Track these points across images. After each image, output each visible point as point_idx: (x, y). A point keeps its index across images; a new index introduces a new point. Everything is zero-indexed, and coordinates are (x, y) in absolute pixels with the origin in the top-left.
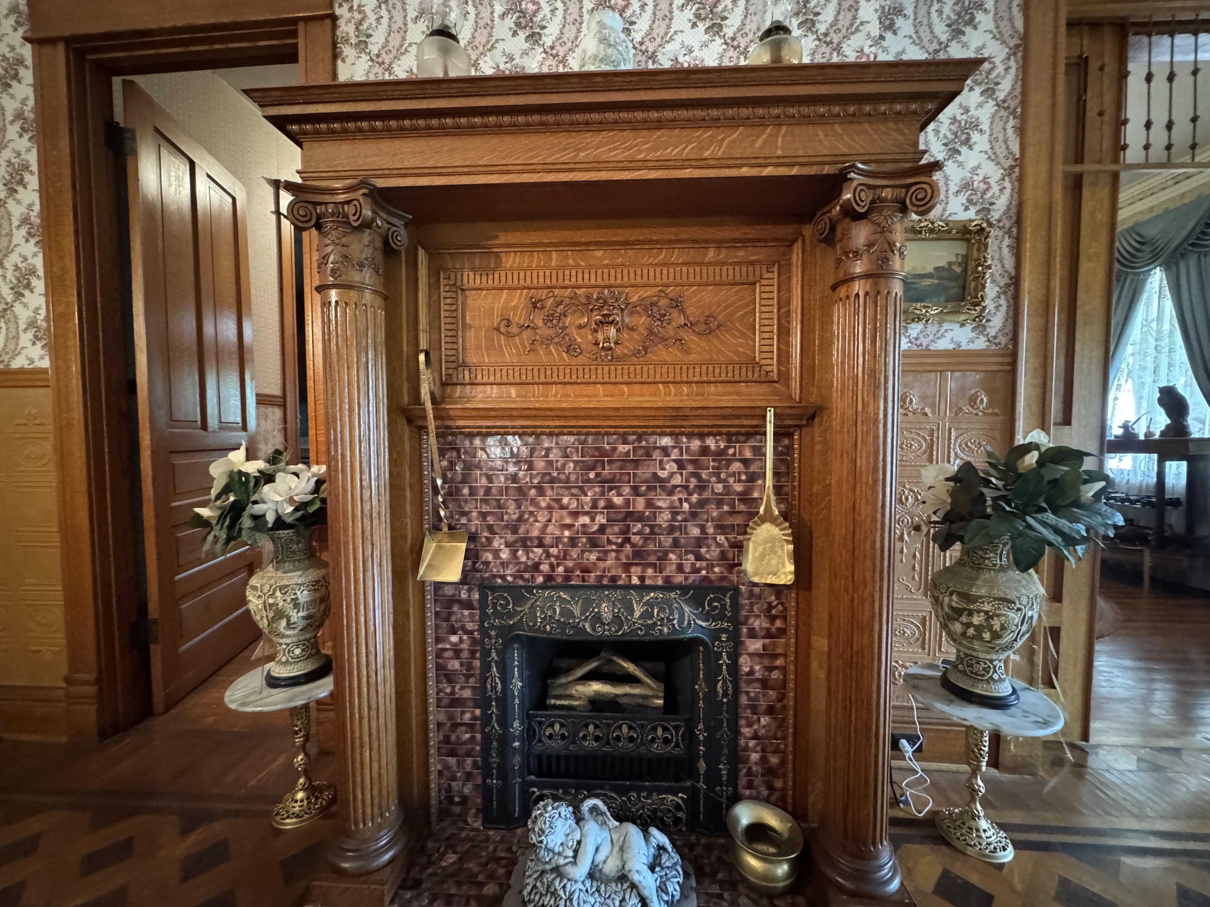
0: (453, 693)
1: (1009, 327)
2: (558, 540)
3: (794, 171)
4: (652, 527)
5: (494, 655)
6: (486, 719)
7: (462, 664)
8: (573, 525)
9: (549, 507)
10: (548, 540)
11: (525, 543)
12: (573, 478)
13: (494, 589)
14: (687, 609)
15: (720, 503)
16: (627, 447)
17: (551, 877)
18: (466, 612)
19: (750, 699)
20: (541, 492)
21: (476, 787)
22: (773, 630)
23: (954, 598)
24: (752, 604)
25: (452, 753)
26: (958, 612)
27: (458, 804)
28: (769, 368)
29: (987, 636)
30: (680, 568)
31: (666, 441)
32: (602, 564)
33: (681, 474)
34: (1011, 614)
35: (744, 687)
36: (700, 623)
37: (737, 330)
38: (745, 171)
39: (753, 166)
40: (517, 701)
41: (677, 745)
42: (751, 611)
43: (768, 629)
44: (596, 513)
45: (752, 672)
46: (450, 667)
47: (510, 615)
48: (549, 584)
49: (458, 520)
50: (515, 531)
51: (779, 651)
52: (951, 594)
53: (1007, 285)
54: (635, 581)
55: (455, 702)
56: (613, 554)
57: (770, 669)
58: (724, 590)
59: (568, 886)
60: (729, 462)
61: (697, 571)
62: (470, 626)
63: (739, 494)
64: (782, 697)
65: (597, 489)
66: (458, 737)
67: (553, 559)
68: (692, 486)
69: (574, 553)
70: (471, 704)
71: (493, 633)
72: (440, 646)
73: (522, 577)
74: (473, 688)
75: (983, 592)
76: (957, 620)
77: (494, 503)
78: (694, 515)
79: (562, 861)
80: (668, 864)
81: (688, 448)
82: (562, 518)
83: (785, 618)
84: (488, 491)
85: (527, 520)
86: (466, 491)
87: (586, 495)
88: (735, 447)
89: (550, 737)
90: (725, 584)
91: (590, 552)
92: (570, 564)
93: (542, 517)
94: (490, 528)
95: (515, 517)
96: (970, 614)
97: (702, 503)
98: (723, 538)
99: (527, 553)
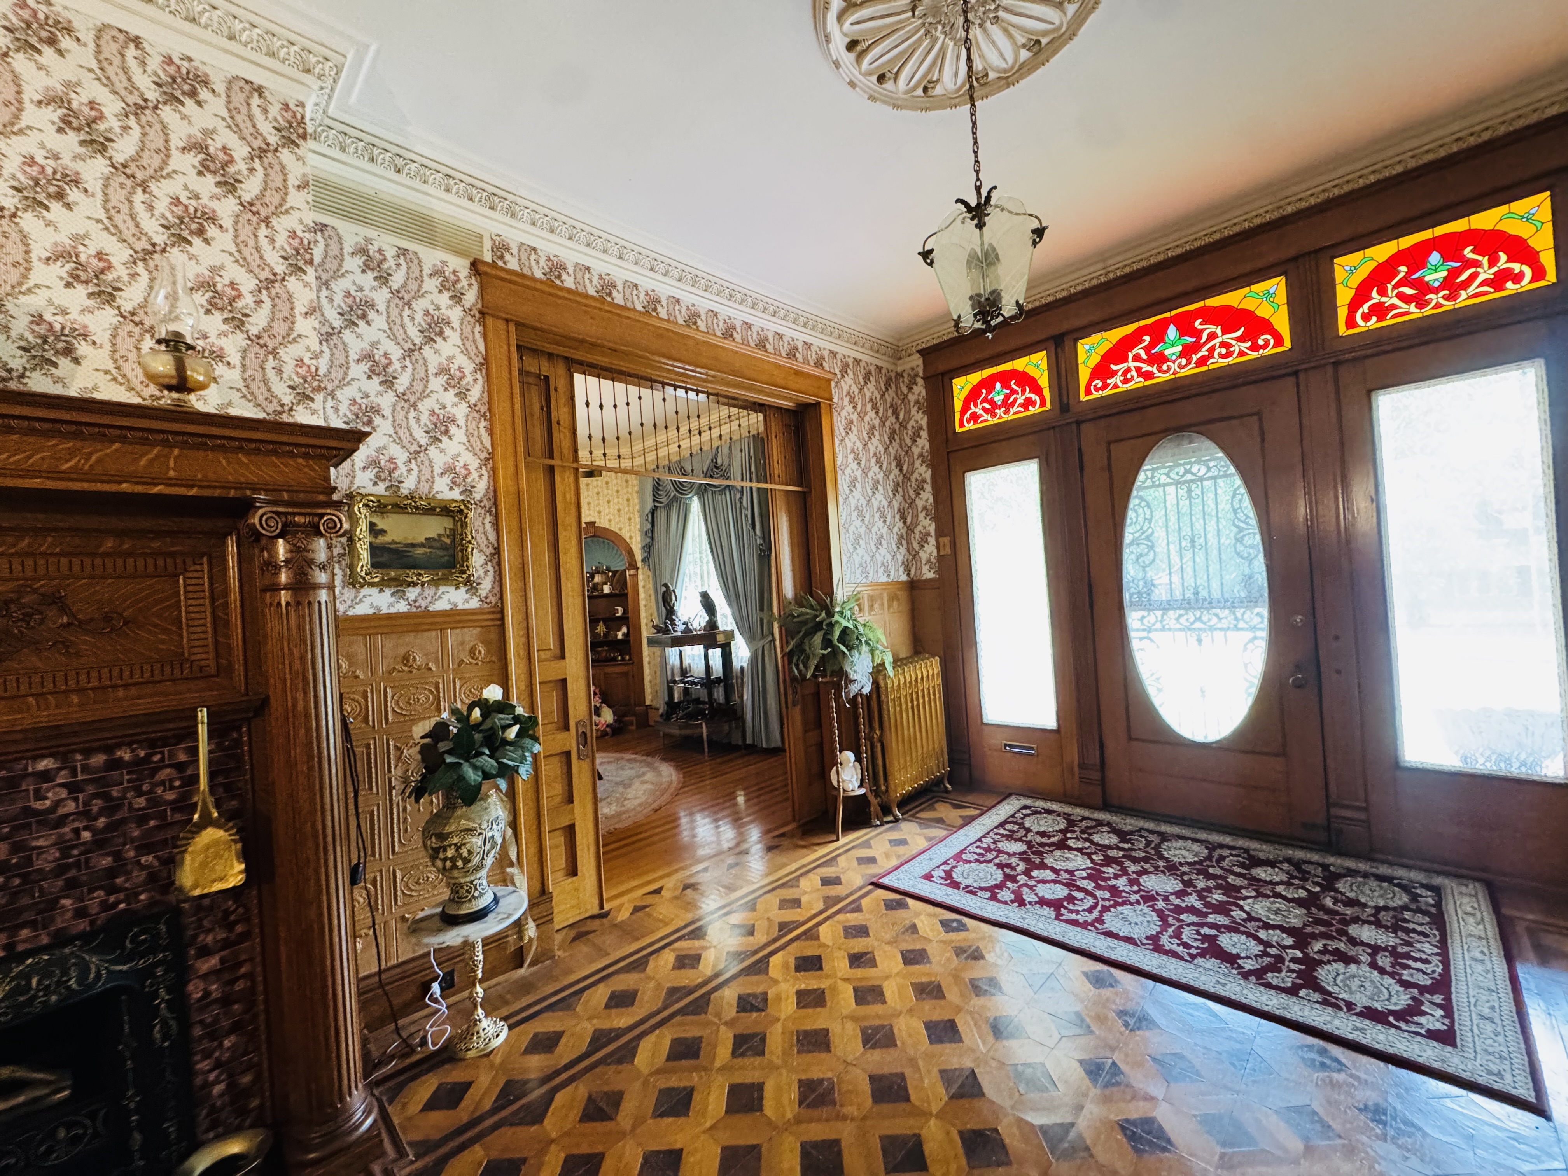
1: (497, 589)
3: (193, 492)
4: (26, 876)
14: (94, 959)
15: (142, 820)
19: (205, 1027)
22: (233, 938)
23: (433, 839)
24: (200, 920)
26: (436, 851)
28: (203, 663)
29: (460, 864)
30: (81, 913)
33: (76, 799)
34: (474, 840)
35: (195, 1016)
36: (119, 968)
37: (156, 626)
38: (125, 488)
39: (135, 483)
41: (96, 1136)
42: (200, 926)
43: (226, 939)
45: (206, 995)
51: (243, 957)
52: (431, 837)
53: (493, 555)
57: (234, 981)
58: (156, 917)
60: (155, 771)
63: (170, 803)
64: (250, 1007)
68: (95, 809)
75: (453, 828)
76: (437, 857)
78: (101, 843)
81: (85, 766)
88: (162, 753)
90: (157, 909)
96: (445, 849)
97: (115, 825)
98: (150, 858)
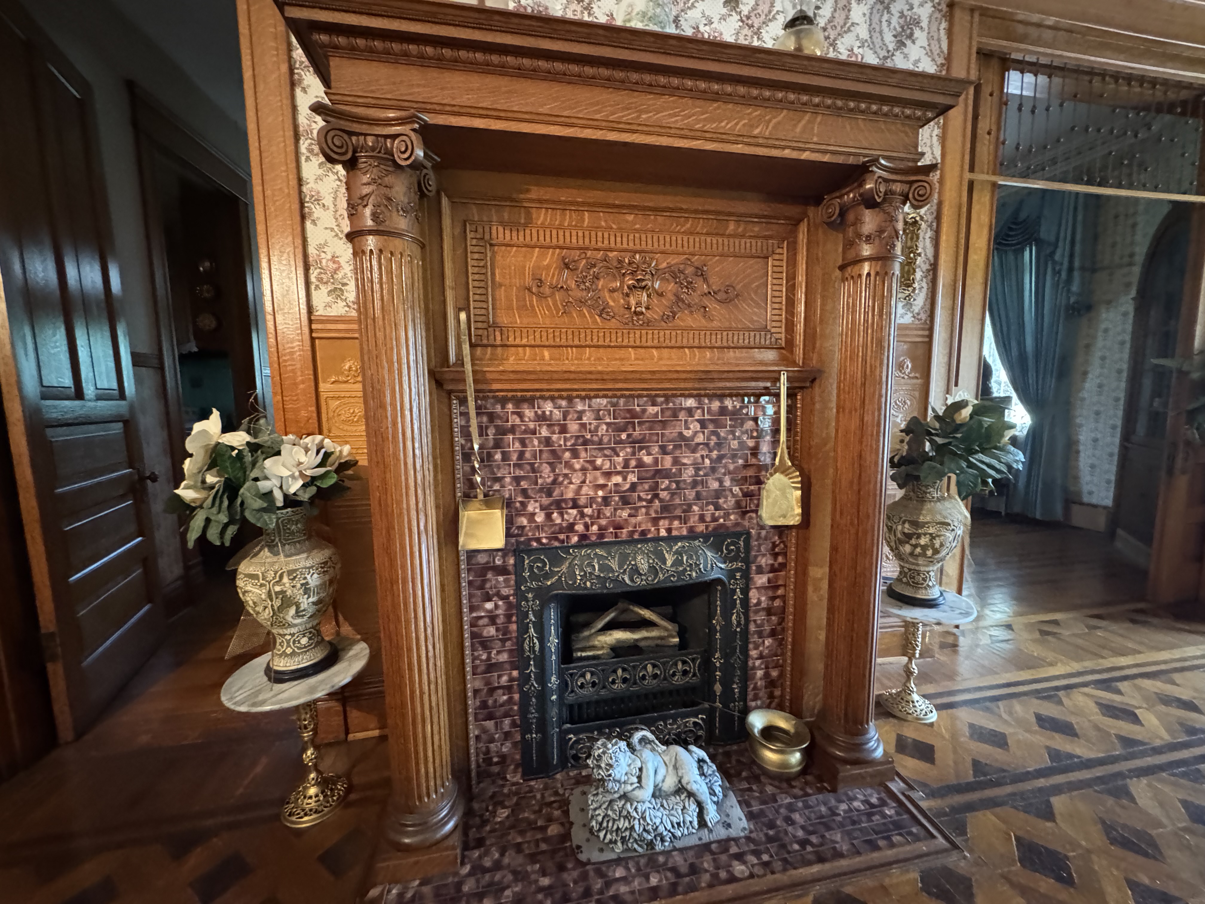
0: (489, 658)
1: (928, 306)
2: (592, 500)
3: (826, 158)
4: (678, 483)
5: (531, 616)
6: (525, 679)
7: (497, 630)
8: (606, 485)
9: (583, 469)
10: (582, 501)
11: (559, 505)
12: (606, 439)
13: (530, 552)
14: (709, 554)
15: (735, 458)
16: (656, 409)
17: (621, 803)
18: (501, 579)
19: (757, 626)
20: (575, 455)
21: (515, 744)
22: (776, 565)
23: (907, 525)
24: (759, 545)
25: (490, 717)
26: (909, 537)
27: (497, 763)
28: (778, 336)
29: (929, 553)
30: (702, 518)
31: (690, 403)
32: (633, 520)
33: (703, 433)
34: (948, 534)
35: (753, 617)
36: (720, 565)
37: (753, 300)
38: (787, 153)
39: (794, 149)
40: (554, 657)
41: (694, 675)
42: (759, 550)
43: (772, 565)
44: (628, 472)
45: (759, 603)
46: (485, 634)
47: (547, 576)
48: (584, 543)
49: (491, 487)
50: (549, 494)
51: (780, 582)
52: (904, 523)
53: (928, 271)
54: (663, 533)
55: (491, 667)
56: (644, 510)
57: (773, 599)
58: (738, 535)
59: (639, 807)
60: (743, 421)
61: (715, 519)
62: (505, 591)
63: (751, 449)
64: (782, 621)
65: (628, 450)
66: (495, 701)
67: (587, 519)
68: (712, 443)
69: (608, 511)
70: (507, 666)
71: (530, 595)
72: (474, 615)
73: (557, 539)
74: (511, 651)
75: (928, 519)
76: (908, 543)
77: (528, 467)
78: (713, 470)
79: (629, 788)
80: (710, 772)
81: (709, 409)
82: (596, 479)
83: (785, 555)
84: (521, 455)
85: (561, 483)
86: (498, 456)
87: (618, 456)
88: (748, 407)
89: (582, 686)
90: (739, 529)
91: (622, 509)
92: (603, 522)
93: (576, 479)
94: (524, 492)
95: (549, 480)
96: (919, 536)
97: (720, 458)
98: (737, 489)
99: (561, 514)
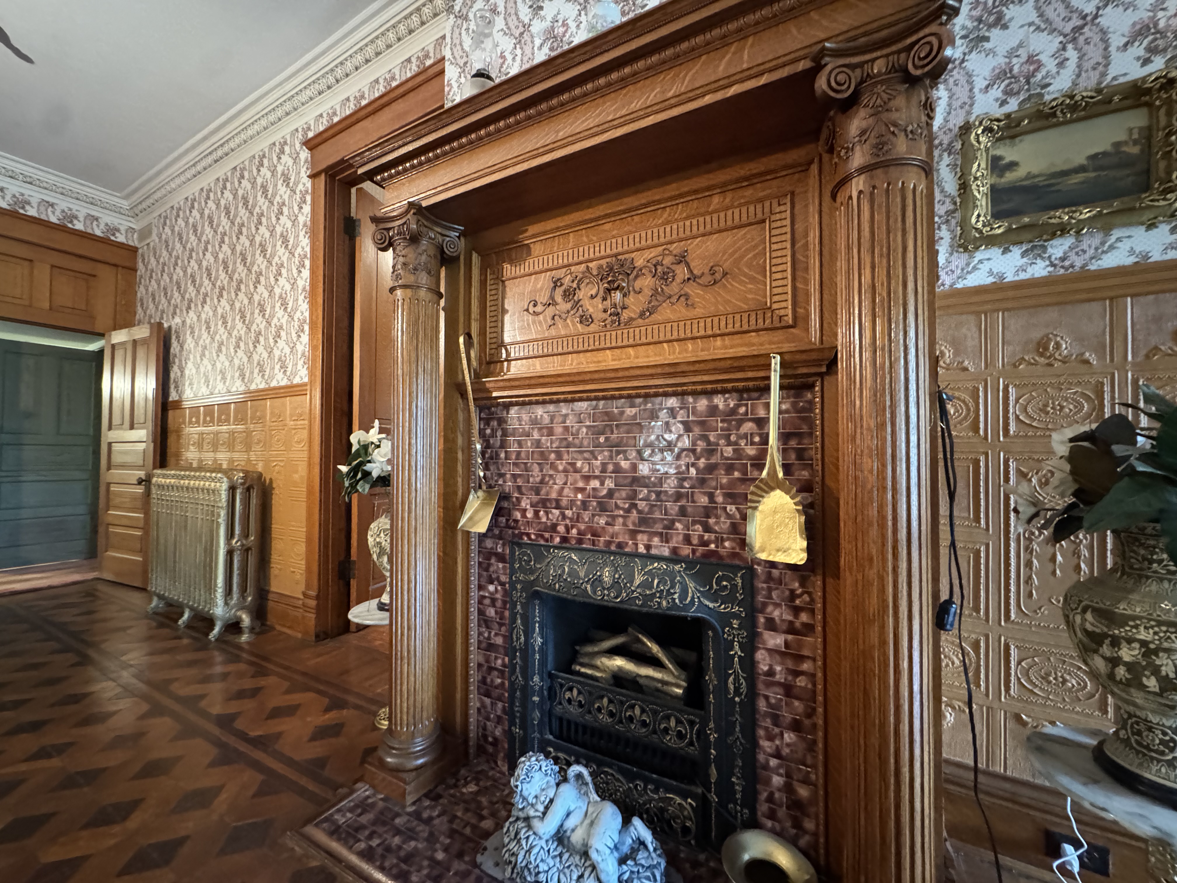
0: (489, 638)
2: (572, 502)
4: (658, 494)
5: (519, 607)
6: (513, 667)
7: (496, 612)
8: (585, 489)
9: (565, 471)
10: (564, 502)
11: (544, 503)
12: (585, 443)
13: (520, 545)
14: (691, 585)
15: (730, 469)
16: (634, 410)
18: (501, 565)
19: (769, 705)
20: (559, 456)
21: (504, 731)
22: (798, 625)
23: (1089, 616)
24: (770, 590)
25: (488, 695)
26: (1097, 639)
27: (491, 744)
28: (782, 312)
29: (1151, 683)
30: (687, 540)
31: (672, 402)
32: (610, 529)
33: (688, 437)
35: (761, 688)
36: (707, 603)
37: (745, 275)
38: (708, 99)
39: (716, 91)
40: (537, 656)
41: (691, 743)
42: (770, 597)
43: (791, 623)
44: (605, 477)
45: (771, 673)
46: (487, 614)
47: (532, 571)
48: (564, 545)
49: (497, 481)
50: (538, 493)
51: (806, 652)
52: (1084, 611)
54: (642, 549)
55: (491, 647)
56: (621, 520)
57: (797, 673)
58: (735, 569)
59: (531, 839)
60: (740, 423)
61: (706, 544)
62: (503, 578)
63: (751, 458)
64: (810, 713)
65: (606, 453)
66: (492, 681)
67: (568, 521)
68: (699, 449)
69: (586, 516)
70: (502, 650)
71: (519, 587)
72: (481, 593)
73: (542, 536)
74: (504, 636)
75: (1137, 610)
76: (1096, 651)
77: (522, 466)
78: (702, 482)
79: (532, 813)
81: (694, 408)
82: (576, 482)
83: (812, 612)
84: (519, 453)
85: (547, 483)
86: (503, 455)
87: (596, 459)
88: (747, 405)
89: (569, 701)
90: (737, 562)
91: (600, 516)
92: (582, 527)
93: (560, 480)
94: (519, 488)
95: (538, 479)
96: (1115, 643)
97: (711, 468)
98: (733, 508)
99: (547, 513)
